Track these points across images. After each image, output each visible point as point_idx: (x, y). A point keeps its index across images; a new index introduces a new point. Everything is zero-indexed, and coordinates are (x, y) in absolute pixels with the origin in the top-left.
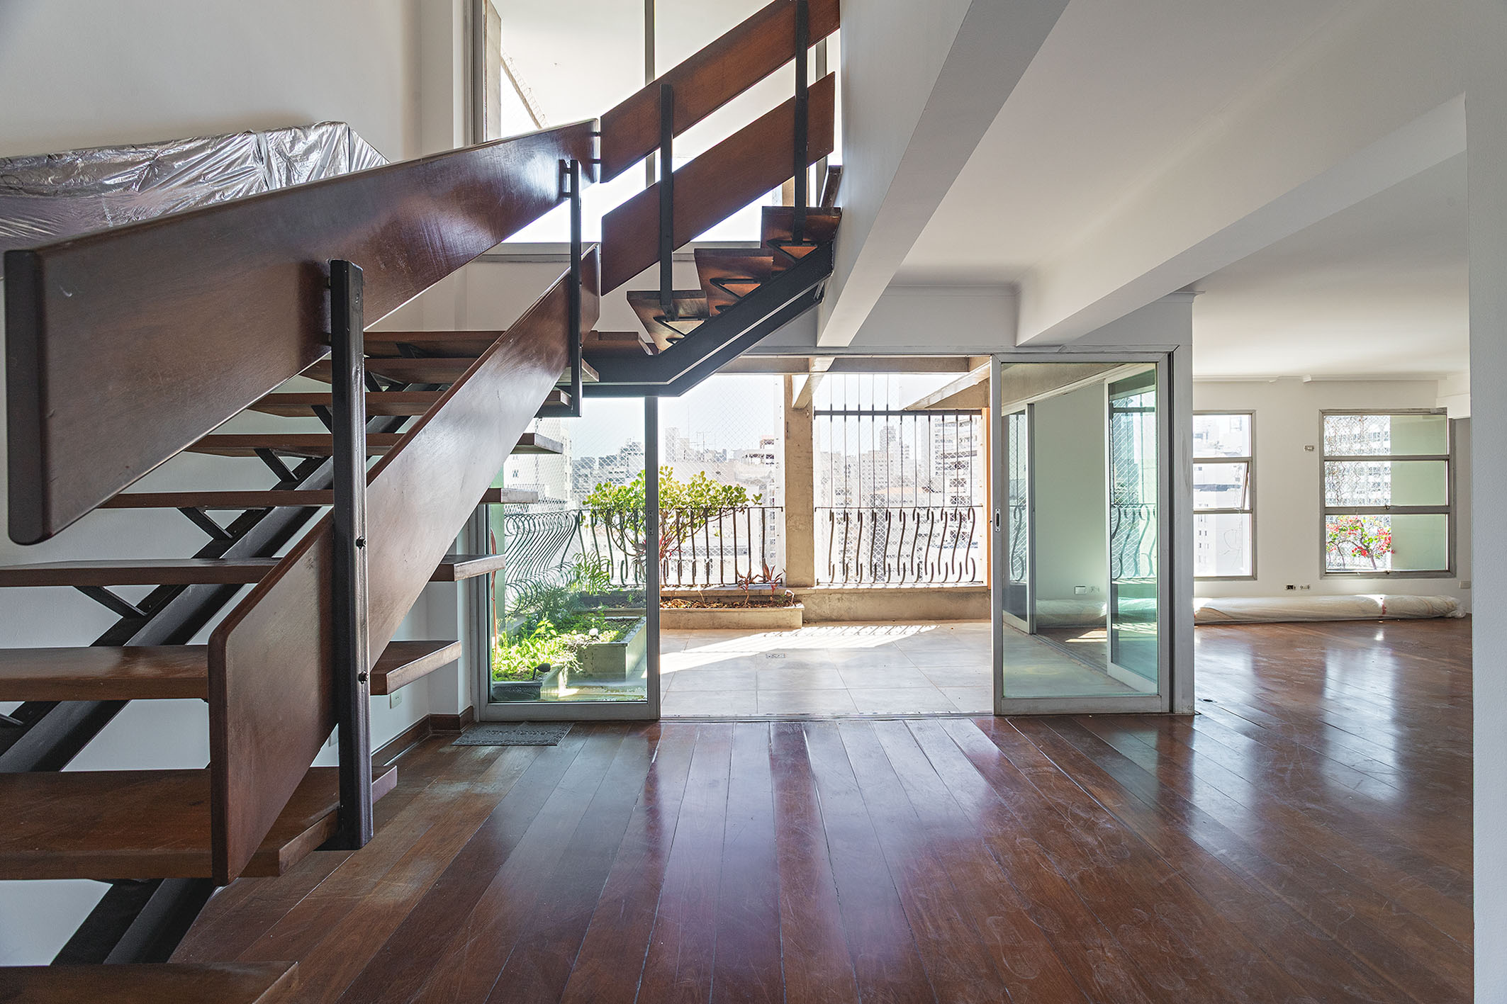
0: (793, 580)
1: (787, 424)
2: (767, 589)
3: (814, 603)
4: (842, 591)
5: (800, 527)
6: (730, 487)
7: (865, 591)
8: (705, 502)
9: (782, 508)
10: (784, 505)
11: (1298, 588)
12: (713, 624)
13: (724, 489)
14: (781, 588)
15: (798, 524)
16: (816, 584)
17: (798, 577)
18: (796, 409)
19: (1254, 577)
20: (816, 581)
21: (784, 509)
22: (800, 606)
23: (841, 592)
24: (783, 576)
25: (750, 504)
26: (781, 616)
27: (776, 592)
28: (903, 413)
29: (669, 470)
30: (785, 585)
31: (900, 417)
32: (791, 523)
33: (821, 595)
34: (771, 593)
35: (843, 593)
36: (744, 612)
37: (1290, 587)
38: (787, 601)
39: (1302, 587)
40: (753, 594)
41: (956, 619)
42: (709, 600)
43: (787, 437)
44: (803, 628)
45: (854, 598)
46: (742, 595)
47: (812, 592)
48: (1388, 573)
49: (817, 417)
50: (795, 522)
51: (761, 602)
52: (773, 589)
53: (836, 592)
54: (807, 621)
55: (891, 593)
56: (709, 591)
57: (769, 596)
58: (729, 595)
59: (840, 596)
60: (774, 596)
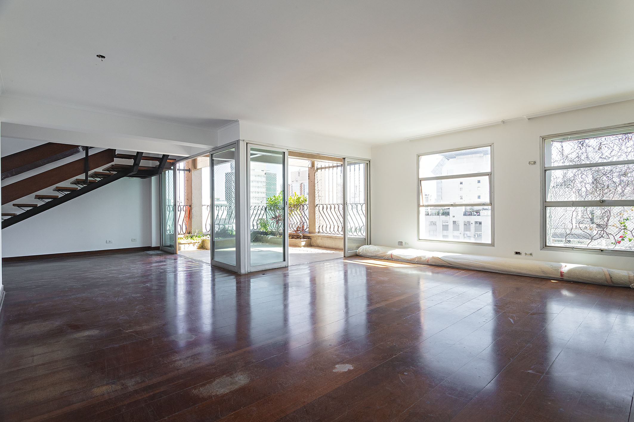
5: (312, 211)
11: (523, 254)
17: (311, 230)
19: (493, 245)
33: (317, 237)
37: (517, 253)
39: (526, 254)
44: (302, 247)
45: (325, 239)
47: (314, 236)
48: (602, 251)
59: (321, 238)
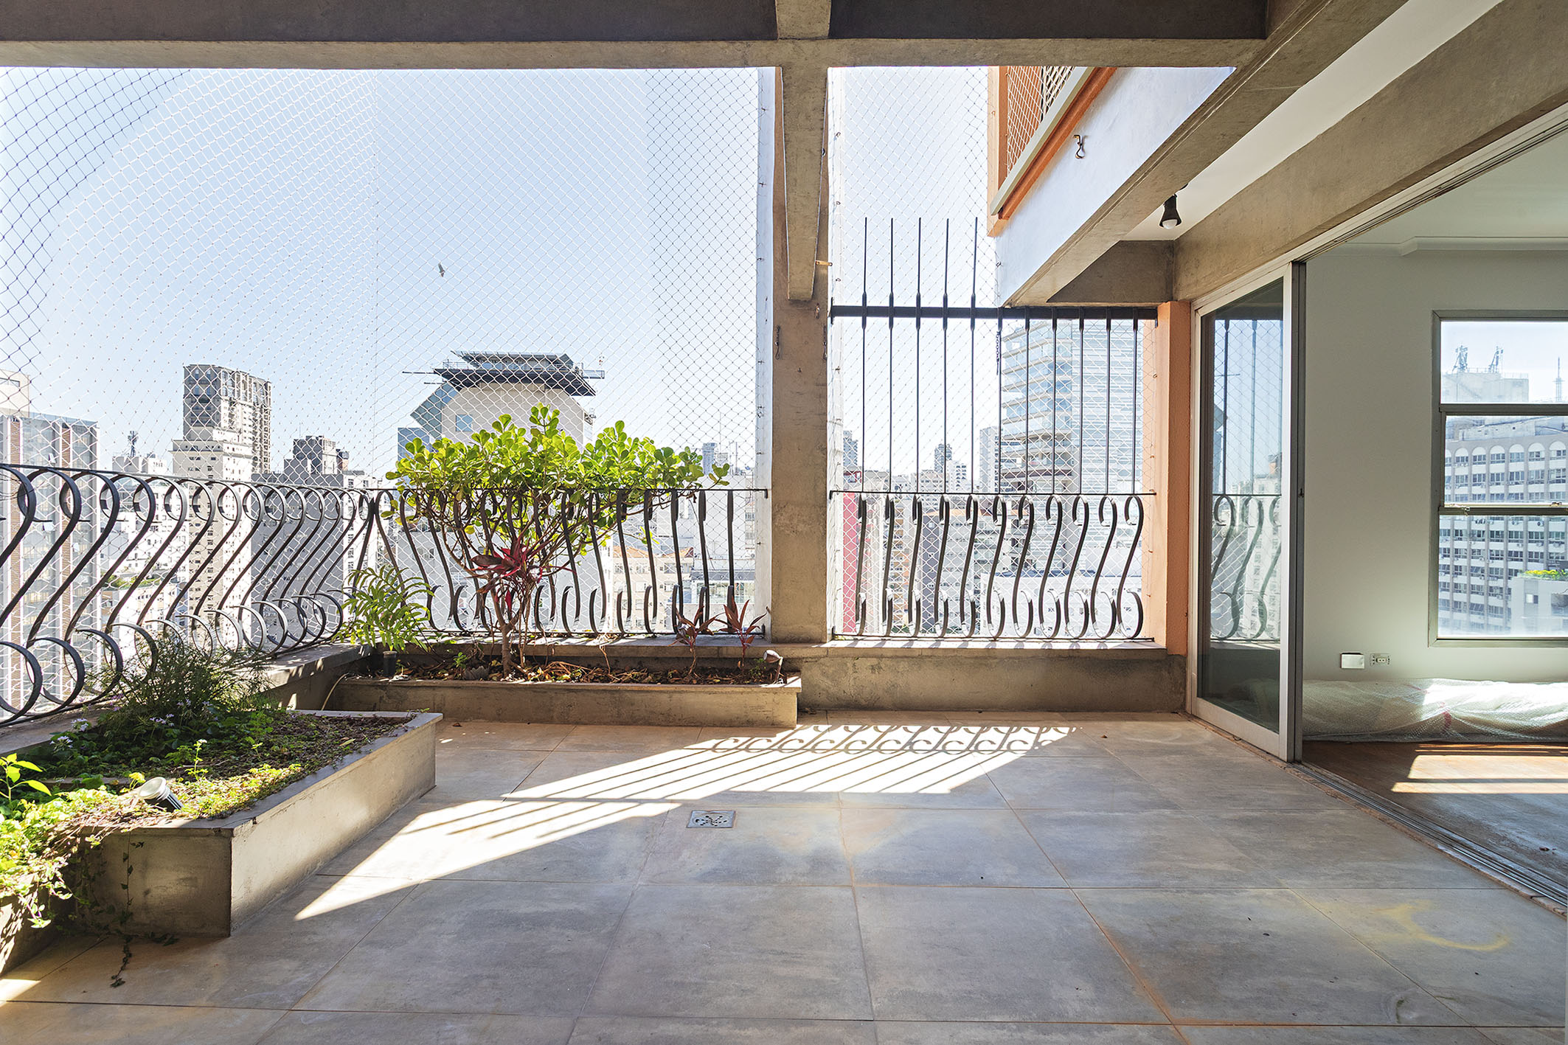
0: (784, 630)
1: (778, 329)
2: (733, 646)
3: (824, 674)
4: (879, 653)
5: (801, 527)
6: (669, 451)
7: (924, 654)
8: (620, 475)
9: (766, 490)
10: (769, 487)
12: (619, 715)
13: (658, 455)
14: (762, 644)
15: (795, 521)
16: (829, 637)
17: (796, 622)
18: (795, 302)
20: (829, 632)
21: (770, 493)
22: (795, 683)
23: (877, 655)
24: (767, 621)
25: (705, 482)
26: (754, 703)
27: (749, 652)
28: (1001, 313)
29: (550, 414)
30: (768, 637)
31: (996, 321)
32: (783, 519)
33: (839, 660)
34: (740, 653)
35: (882, 657)
36: (680, 692)
38: (770, 672)
40: (705, 654)
41: (1103, 711)
42: (621, 665)
43: (777, 355)
44: (798, 726)
45: (903, 665)
46: (684, 656)
47: (821, 653)
49: (837, 319)
50: (791, 519)
51: (721, 670)
52: (744, 648)
53: (866, 654)
54: (809, 710)
55: (976, 657)
56: (621, 647)
57: (736, 660)
58: (660, 655)
59: (874, 661)
60: (746, 659)
